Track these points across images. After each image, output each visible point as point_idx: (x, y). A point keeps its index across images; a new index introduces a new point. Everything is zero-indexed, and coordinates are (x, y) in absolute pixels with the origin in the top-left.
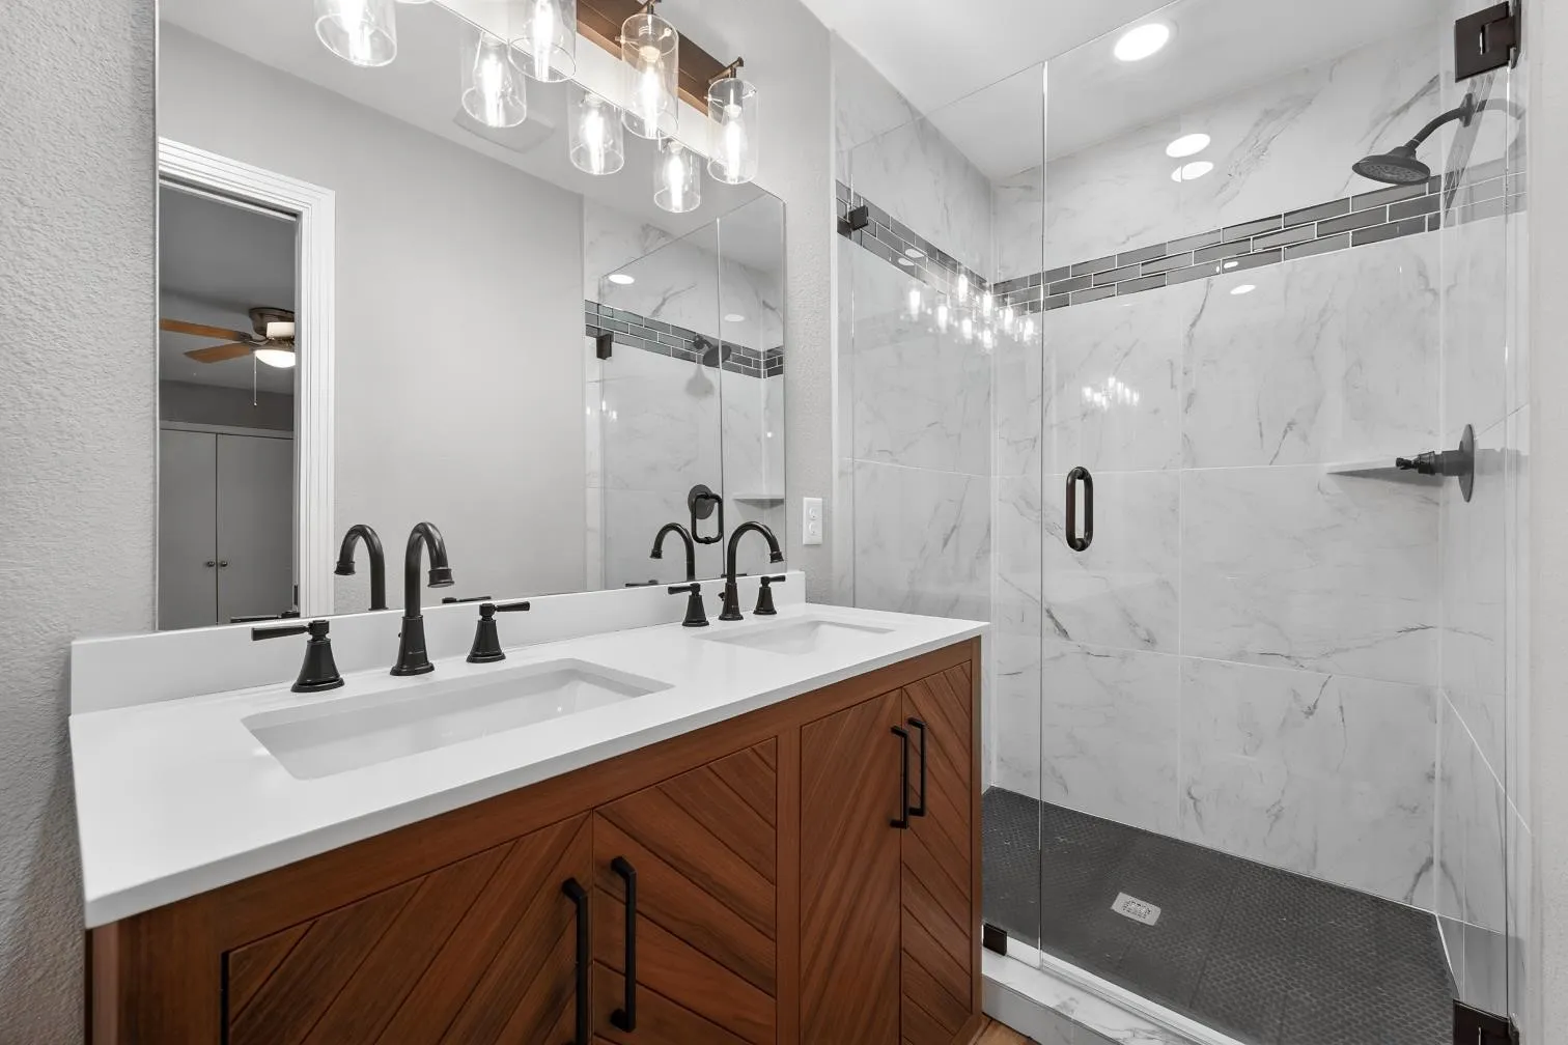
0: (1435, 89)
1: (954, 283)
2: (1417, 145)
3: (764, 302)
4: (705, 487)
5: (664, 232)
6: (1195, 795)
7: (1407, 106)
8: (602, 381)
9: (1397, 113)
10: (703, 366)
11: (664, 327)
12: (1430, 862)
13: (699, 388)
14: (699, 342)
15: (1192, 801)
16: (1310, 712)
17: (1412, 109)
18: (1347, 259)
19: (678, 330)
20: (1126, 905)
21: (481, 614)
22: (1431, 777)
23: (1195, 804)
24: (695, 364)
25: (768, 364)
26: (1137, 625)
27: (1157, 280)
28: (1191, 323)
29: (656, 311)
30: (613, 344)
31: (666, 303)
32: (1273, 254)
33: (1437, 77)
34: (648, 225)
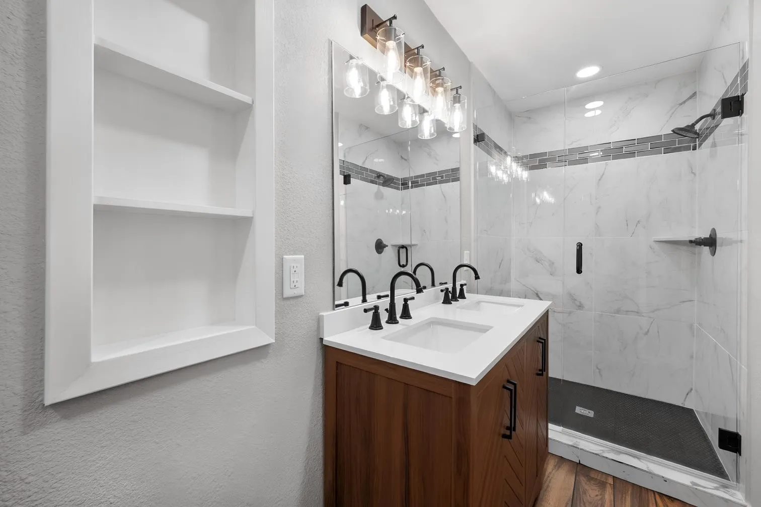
0: (695, 97)
1: (505, 159)
2: (695, 125)
3: (401, 157)
4: (381, 240)
5: (366, 127)
6: (599, 368)
7: (684, 102)
8: (346, 194)
9: (681, 104)
10: (381, 187)
11: (366, 169)
12: (692, 389)
13: (379, 196)
14: (379, 175)
15: (597, 370)
16: (647, 333)
17: (686, 103)
18: (661, 160)
19: (372, 171)
20: (579, 410)
21: (404, 301)
22: (692, 357)
23: (600, 372)
24: (377, 186)
25: (402, 184)
26: (576, 300)
27: (585, 161)
28: (599, 178)
29: (364, 163)
30: (351, 179)
31: (368, 159)
32: (631, 154)
33: (695, 92)
34: (361, 124)
